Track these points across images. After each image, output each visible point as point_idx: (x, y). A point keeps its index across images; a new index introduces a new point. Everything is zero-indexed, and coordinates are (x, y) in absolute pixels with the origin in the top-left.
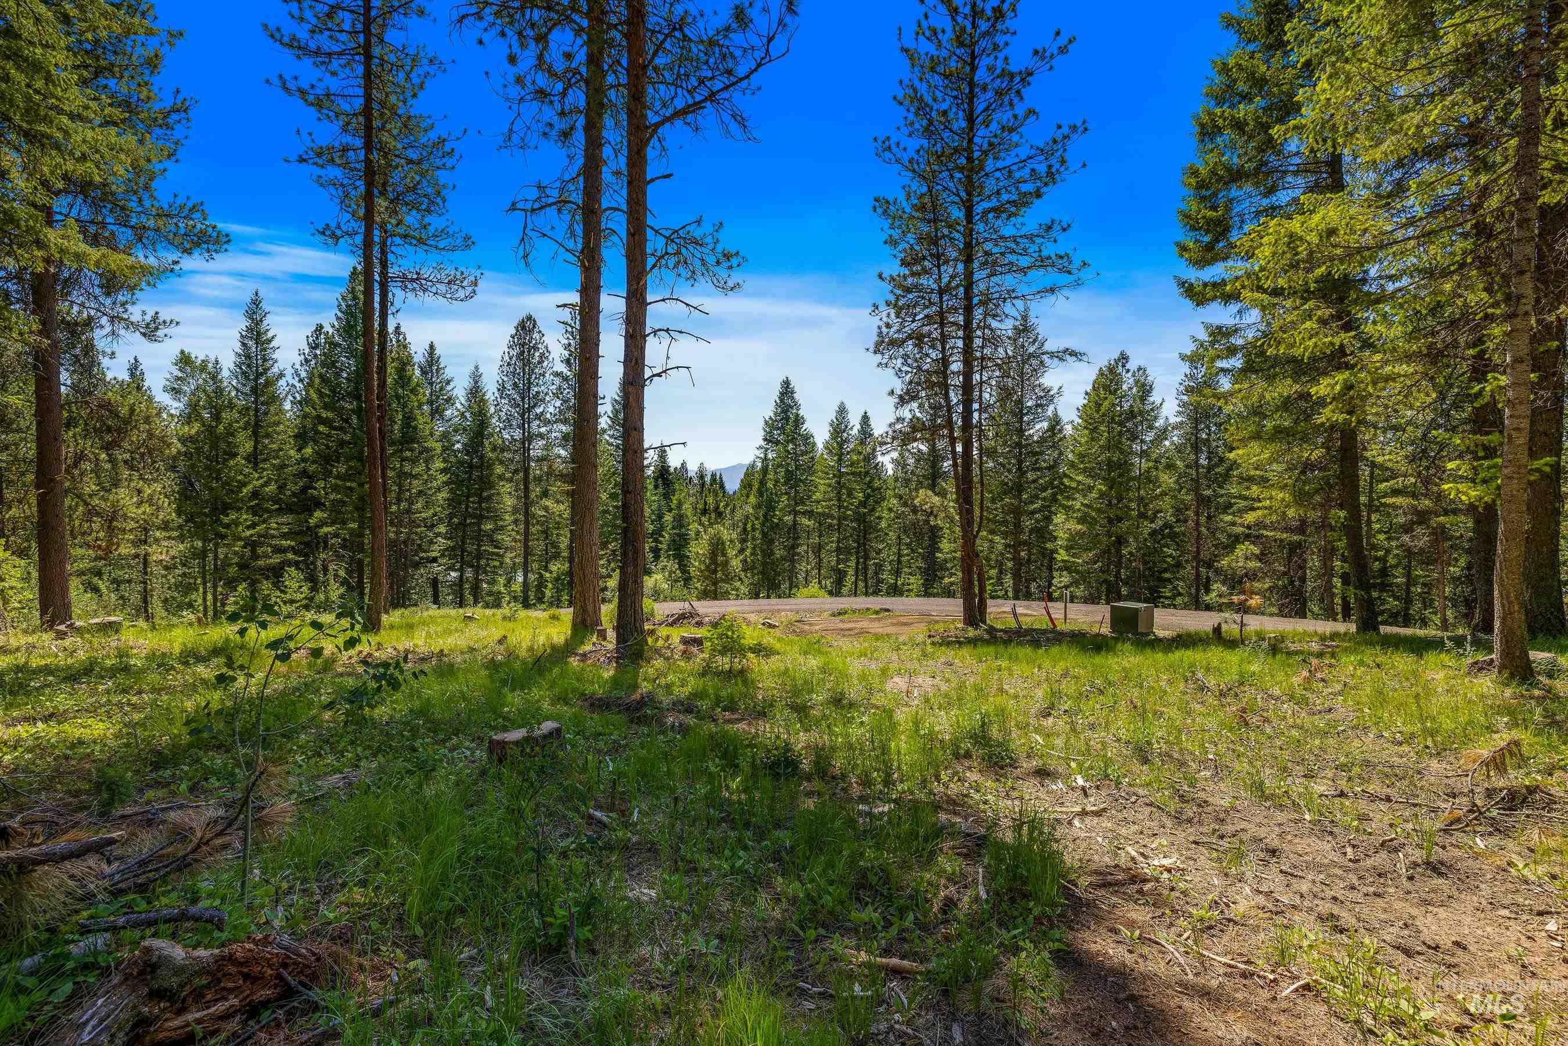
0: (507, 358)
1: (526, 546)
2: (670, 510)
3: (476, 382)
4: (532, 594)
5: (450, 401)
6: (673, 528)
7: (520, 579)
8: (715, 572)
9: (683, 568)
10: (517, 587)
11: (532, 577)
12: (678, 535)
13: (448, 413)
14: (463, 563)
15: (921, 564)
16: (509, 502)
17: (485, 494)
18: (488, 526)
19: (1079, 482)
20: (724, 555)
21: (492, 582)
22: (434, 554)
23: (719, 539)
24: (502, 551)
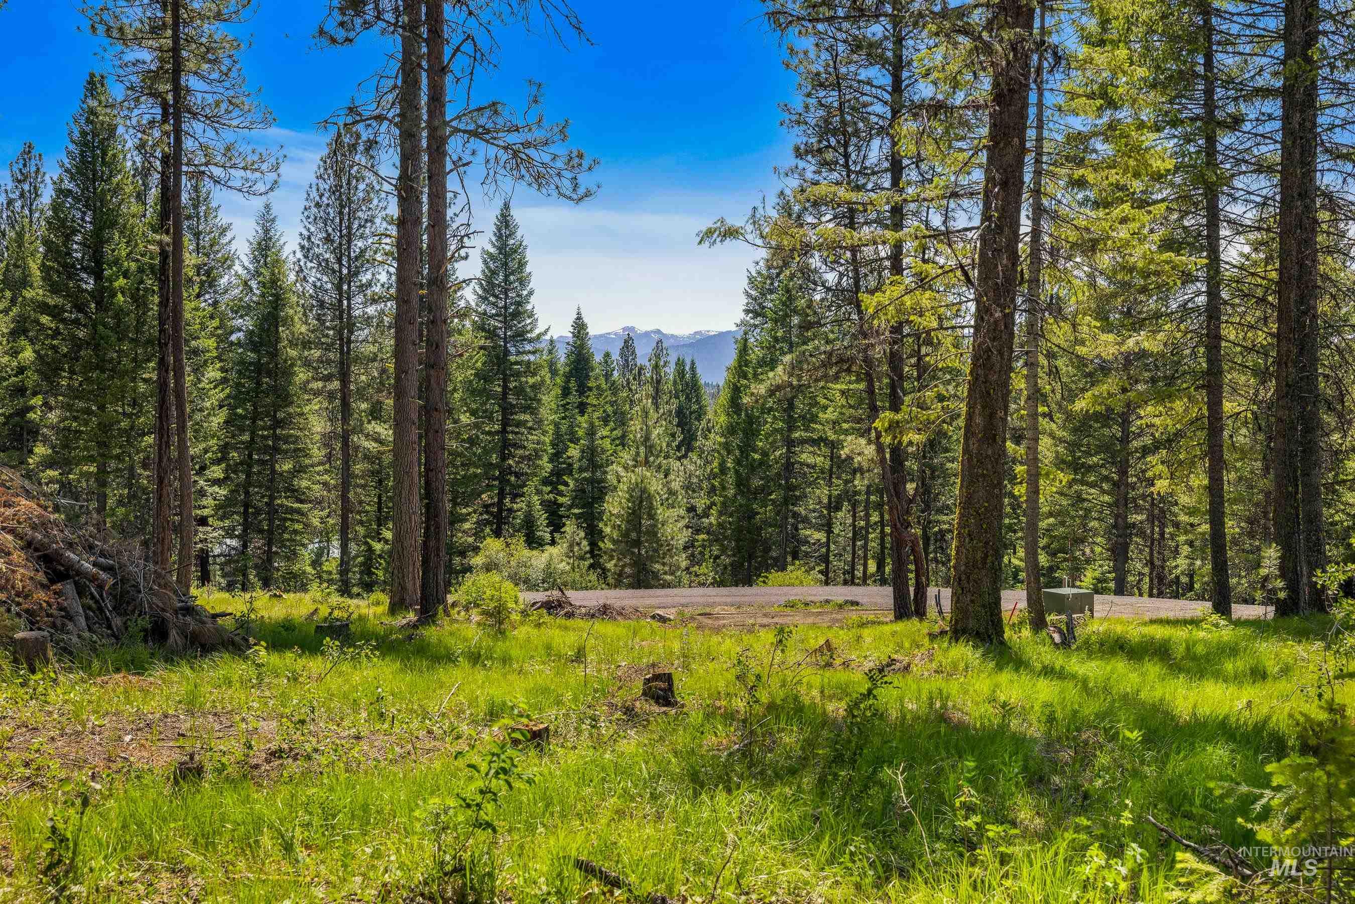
0: (314, 194)
1: (344, 498)
2: (575, 440)
3: (267, 231)
4: (354, 577)
5: (227, 261)
7: (336, 553)
8: (637, 543)
9: (593, 534)
10: (331, 565)
11: (353, 548)
13: (224, 281)
14: (246, 526)
16: (318, 426)
17: (280, 415)
18: (285, 466)
20: (652, 516)
21: (291, 557)
22: (206, 512)
23: (644, 491)
24: (305, 507)
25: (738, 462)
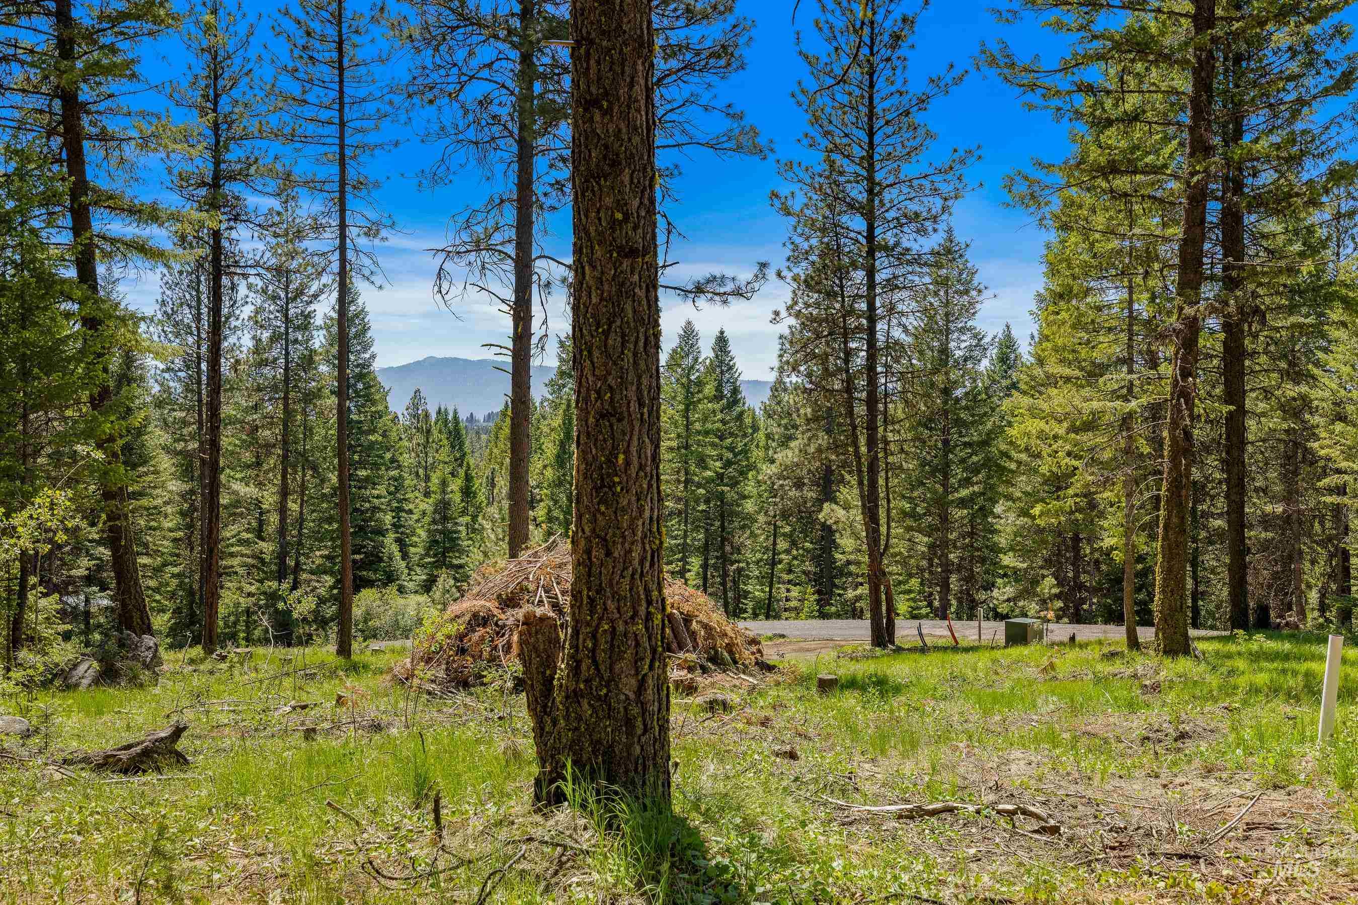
6: (434, 522)
12: (441, 532)
15: (809, 566)
19: (1019, 463)
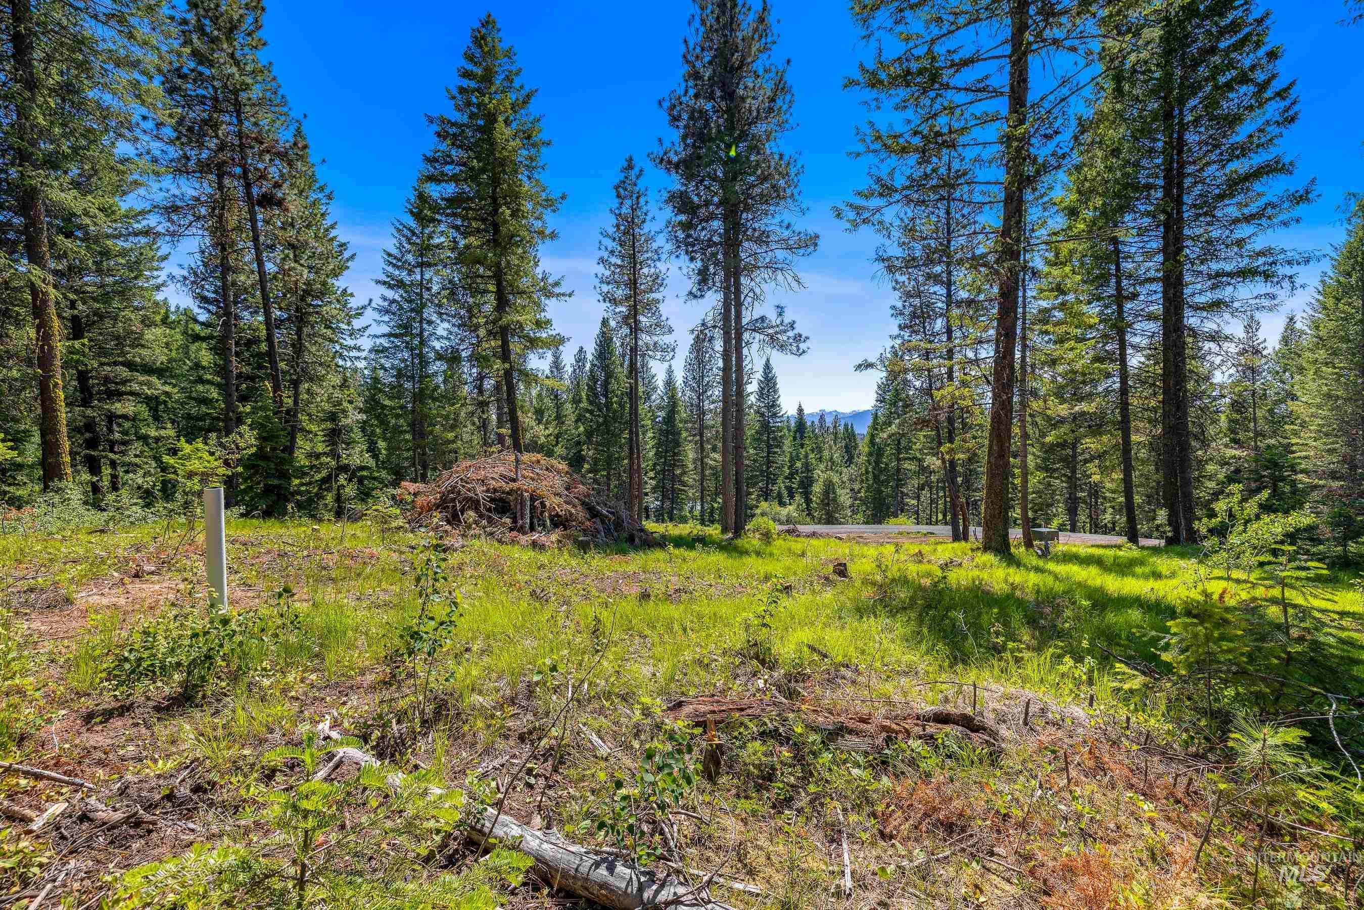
0: (688, 360)
1: (702, 485)
2: (799, 460)
3: (670, 376)
4: (706, 517)
5: (655, 389)
7: (699, 508)
8: (828, 504)
9: (808, 501)
10: (697, 513)
11: (706, 506)
13: (654, 397)
14: (663, 496)
16: (691, 455)
17: (676, 451)
18: (678, 472)
20: (834, 493)
21: (681, 509)
22: (648, 491)
23: (830, 482)
24: (686, 489)
25: (874, 469)
